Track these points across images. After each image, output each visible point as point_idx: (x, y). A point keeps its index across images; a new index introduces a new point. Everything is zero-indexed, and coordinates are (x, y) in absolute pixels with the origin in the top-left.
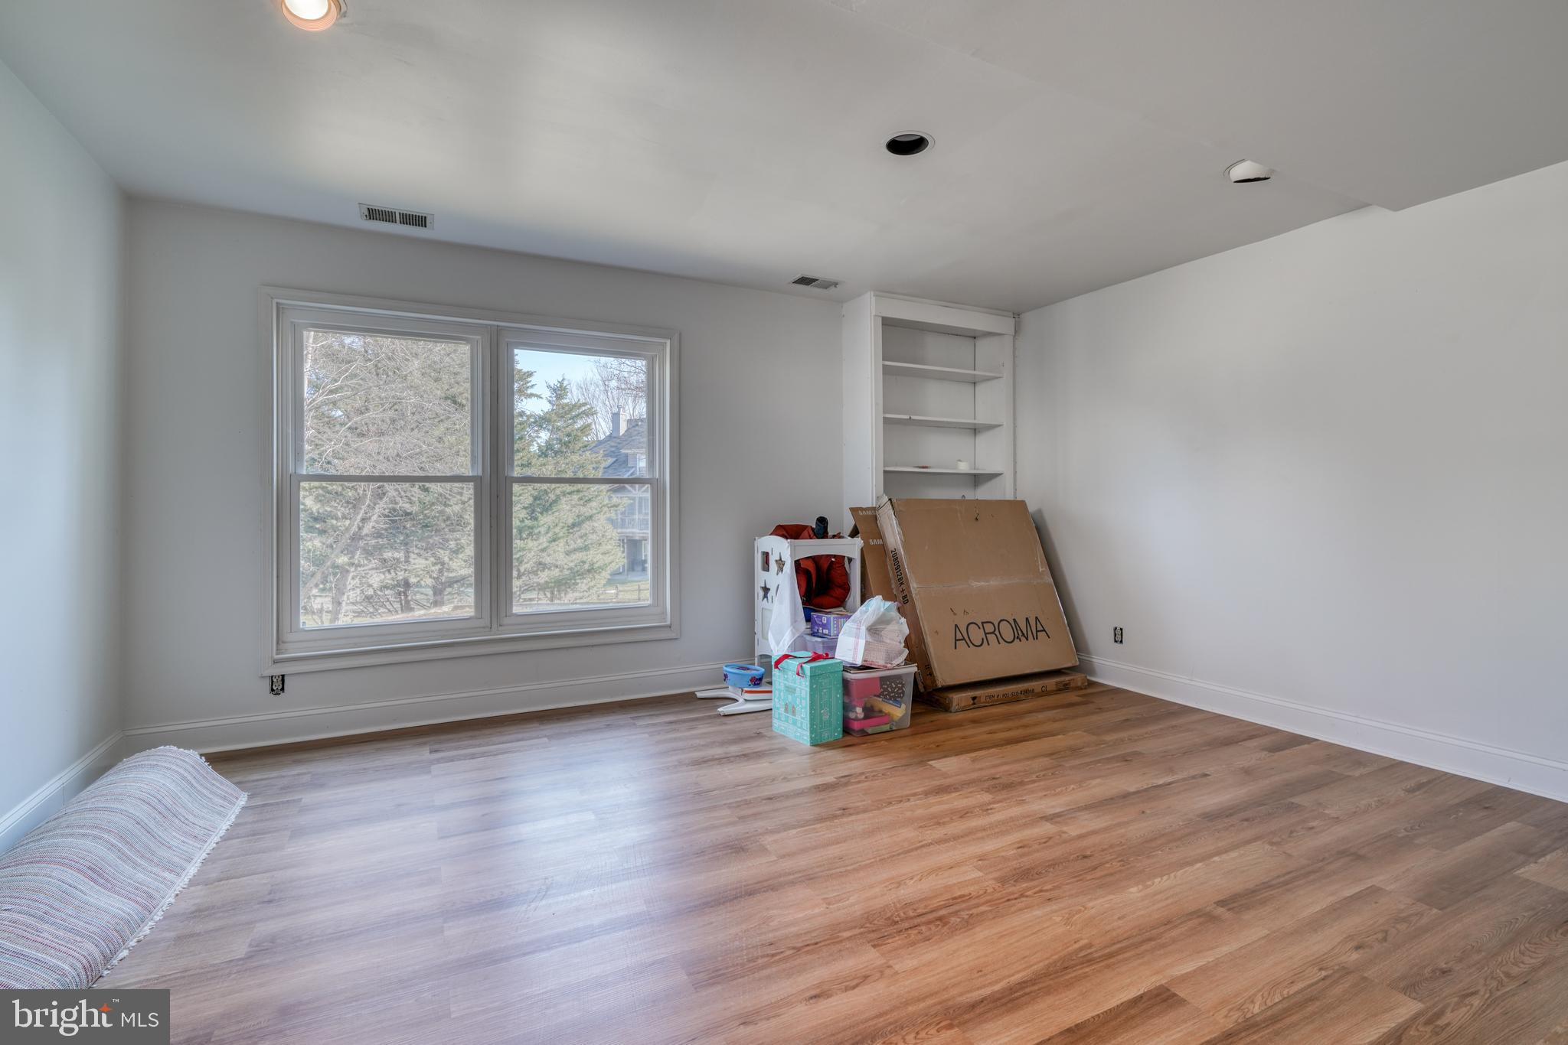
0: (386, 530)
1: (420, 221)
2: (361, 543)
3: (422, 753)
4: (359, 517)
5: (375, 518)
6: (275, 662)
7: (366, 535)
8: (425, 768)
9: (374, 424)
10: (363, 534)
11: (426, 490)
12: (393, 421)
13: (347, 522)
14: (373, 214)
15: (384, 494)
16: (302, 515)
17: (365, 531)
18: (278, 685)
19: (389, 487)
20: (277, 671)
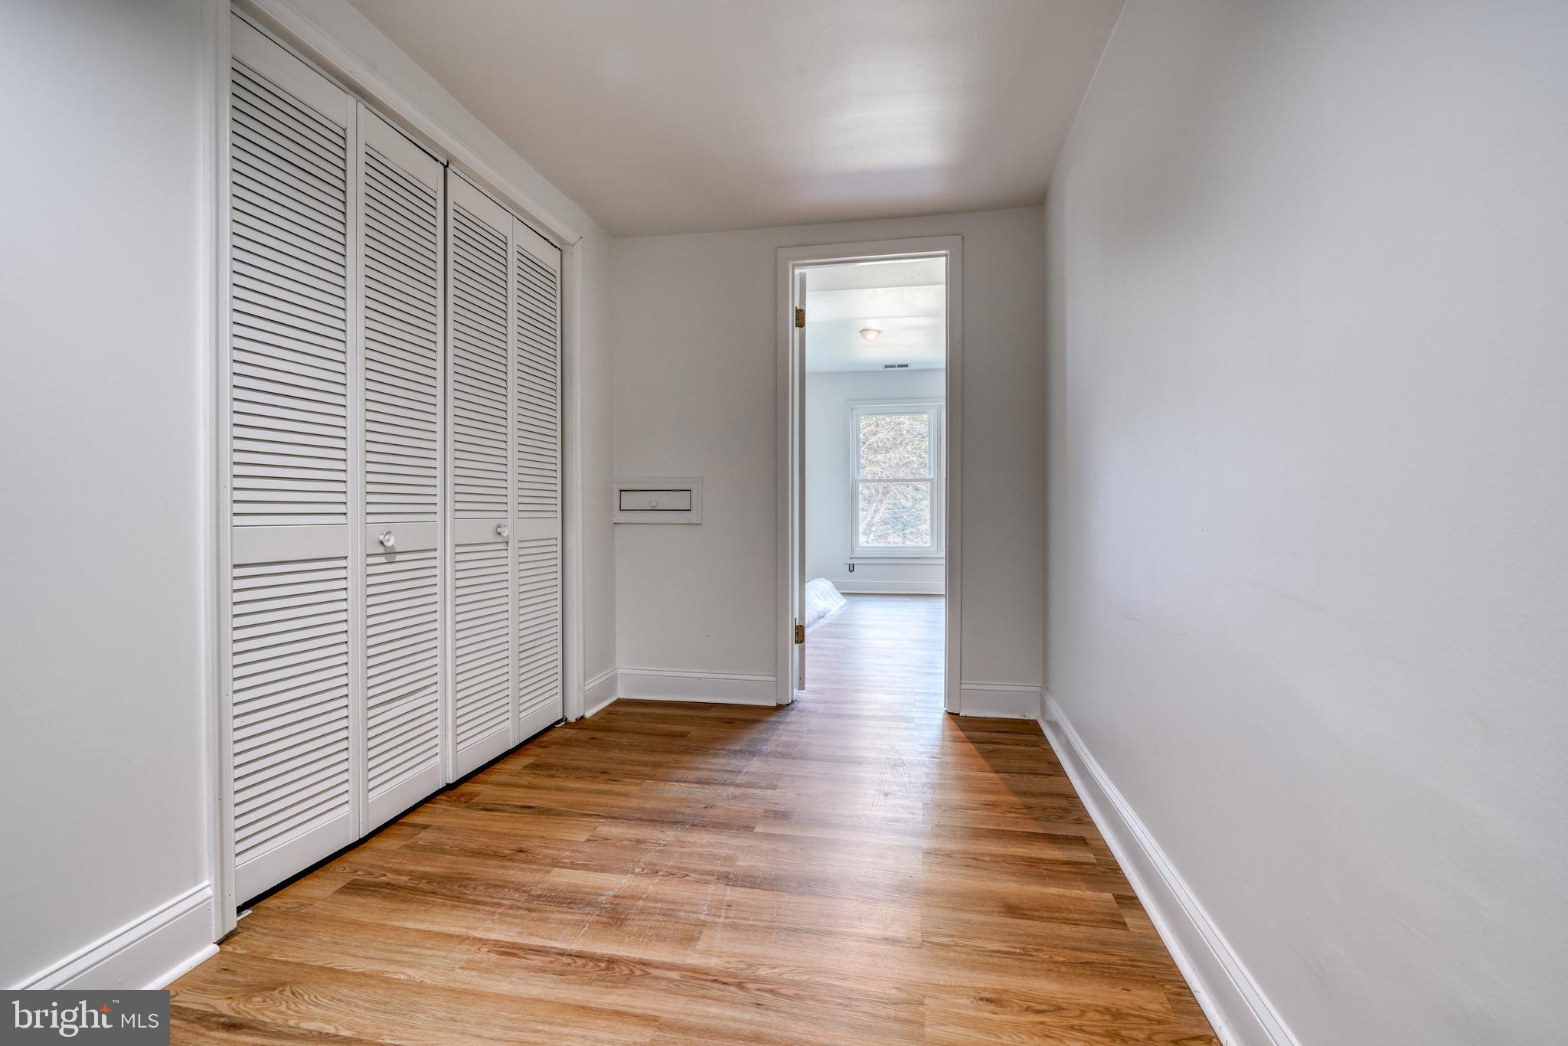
0: (889, 519)
1: (906, 366)
2: (874, 529)
3: (908, 599)
4: (873, 508)
5: (882, 510)
6: (851, 558)
7: (877, 522)
8: (908, 602)
9: (881, 442)
10: (875, 521)
11: (917, 489)
12: (894, 438)
13: (865, 513)
14: (886, 367)
15: (888, 492)
16: (860, 496)
17: (876, 520)
18: (852, 567)
19: (893, 487)
20: (852, 562)
